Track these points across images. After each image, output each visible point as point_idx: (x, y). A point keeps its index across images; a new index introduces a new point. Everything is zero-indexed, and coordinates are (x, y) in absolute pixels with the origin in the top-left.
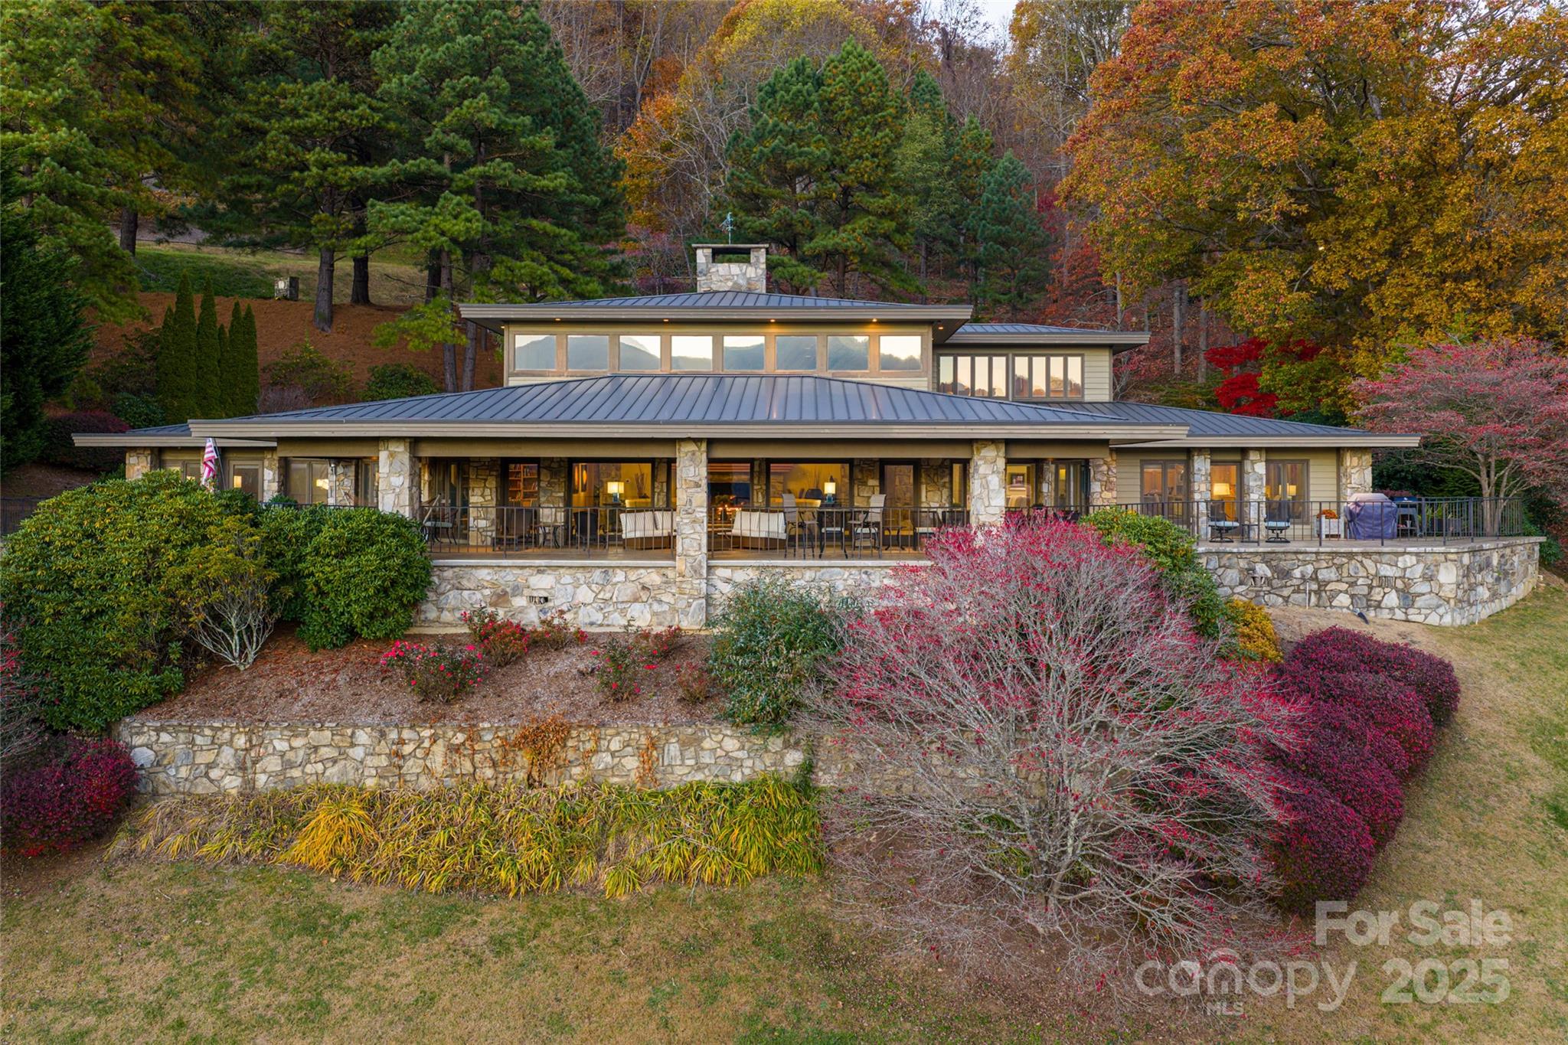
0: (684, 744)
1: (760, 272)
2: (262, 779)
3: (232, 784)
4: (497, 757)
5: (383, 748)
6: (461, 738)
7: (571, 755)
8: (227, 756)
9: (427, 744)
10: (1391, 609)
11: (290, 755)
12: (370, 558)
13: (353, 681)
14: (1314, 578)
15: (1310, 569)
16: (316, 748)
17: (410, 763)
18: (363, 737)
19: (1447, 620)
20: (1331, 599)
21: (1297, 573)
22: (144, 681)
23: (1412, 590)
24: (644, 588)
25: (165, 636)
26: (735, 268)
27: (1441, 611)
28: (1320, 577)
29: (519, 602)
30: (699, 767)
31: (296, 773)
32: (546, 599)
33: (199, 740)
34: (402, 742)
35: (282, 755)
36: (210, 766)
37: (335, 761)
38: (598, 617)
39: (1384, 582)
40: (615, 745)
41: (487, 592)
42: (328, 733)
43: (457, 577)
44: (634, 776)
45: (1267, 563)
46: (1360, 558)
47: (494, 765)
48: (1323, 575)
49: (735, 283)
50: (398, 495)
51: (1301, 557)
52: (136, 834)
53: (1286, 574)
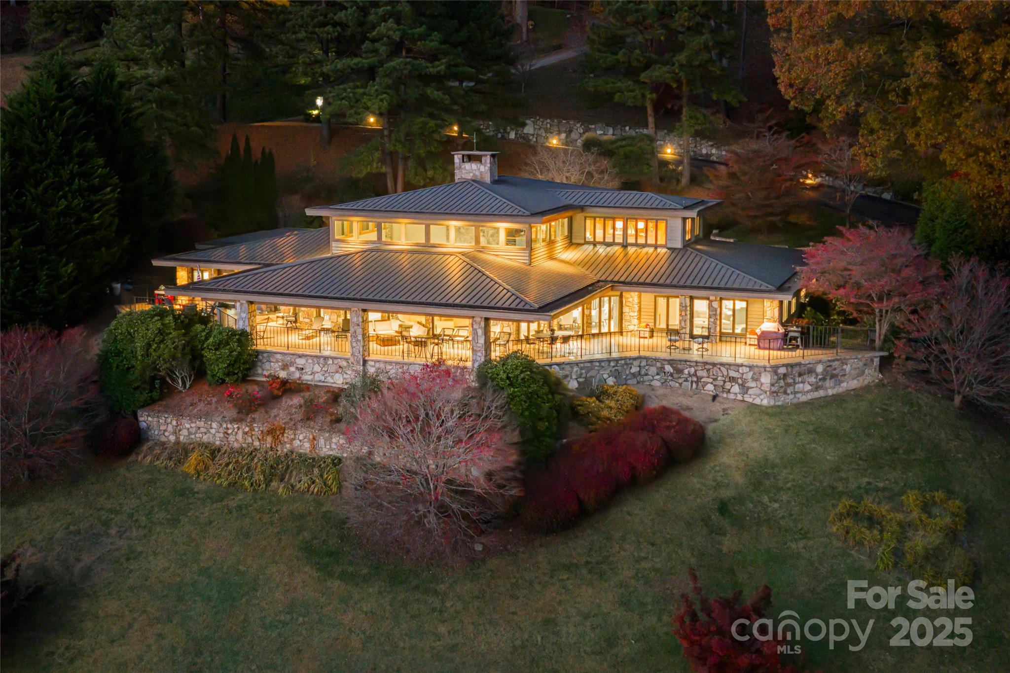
0: (326, 440)
1: (487, 168)
2: (182, 438)
3: (172, 438)
4: (260, 437)
5: (221, 430)
6: (247, 429)
7: (286, 440)
8: (170, 428)
9: (236, 430)
10: (736, 394)
11: (190, 430)
13: (217, 402)
14: (695, 375)
15: (692, 370)
16: (199, 428)
17: (231, 436)
18: (214, 425)
19: (765, 402)
20: (703, 386)
21: (686, 371)
22: (144, 396)
23: (746, 385)
24: (340, 367)
25: (154, 378)
26: (474, 166)
27: (762, 397)
28: (698, 374)
29: (292, 369)
30: (331, 449)
31: (193, 436)
32: (303, 369)
33: (161, 421)
34: (228, 429)
35: (188, 429)
36: (165, 431)
37: (206, 433)
38: (322, 378)
39: (733, 380)
40: (301, 437)
41: (280, 364)
42: (203, 423)
43: (269, 356)
44: (308, 451)
45: (671, 365)
46: (719, 366)
47: (259, 440)
48: (699, 373)
49: (474, 174)
50: (244, 321)
51: (688, 363)
52: (138, 454)
53: (680, 371)
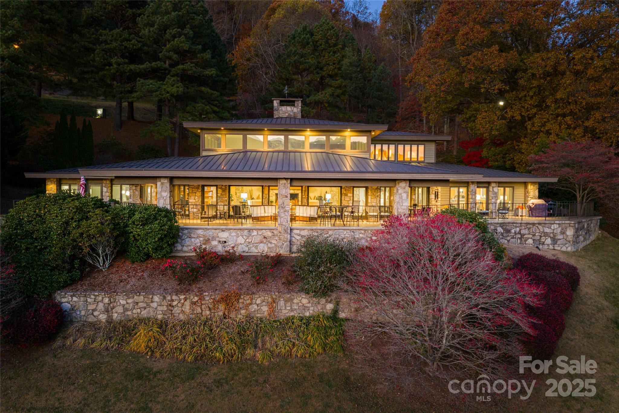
0: (286, 301)
1: (299, 110)
2: (115, 315)
3: (103, 317)
4: (211, 306)
5: (165, 303)
6: (196, 299)
7: (241, 305)
8: (101, 306)
9: (182, 301)
10: (548, 245)
11: (127, 306)
12: (156, 226)
13: (150, 276)
14: (520, 233)
15: (518, 229)
16: (137, 303)
17: (176, 309)
18: (156, 298)
19: (569, 249)
20: (526, 241)
21: (513, 231)
22: (65, 276)
23: (556, 238)
24: (265, 237)
25: (73, 257)
26: (289, 108)
27: (567, 245)
29: (214, 243)
30: (292, 310)
31: (129, 313)
32: (225, 242)
33: (89, 300)
34: (172, 300)
35: (124, 306)
36: (94, 310)
37: (145, 308)
38: (246, 249)
39: (546, 235)
40: (258, 301)
41: (201, 239)
42: (142, 297)
43: (189, 233)
44: (266, 314)
45: (502, 227)
46: (537, 225)
47: (210, 309)
48: (523, 232)
49: (289, 114)
50: (165, 200)
51: (515, 225)
52: (65, 338)
53: (508, 231)
